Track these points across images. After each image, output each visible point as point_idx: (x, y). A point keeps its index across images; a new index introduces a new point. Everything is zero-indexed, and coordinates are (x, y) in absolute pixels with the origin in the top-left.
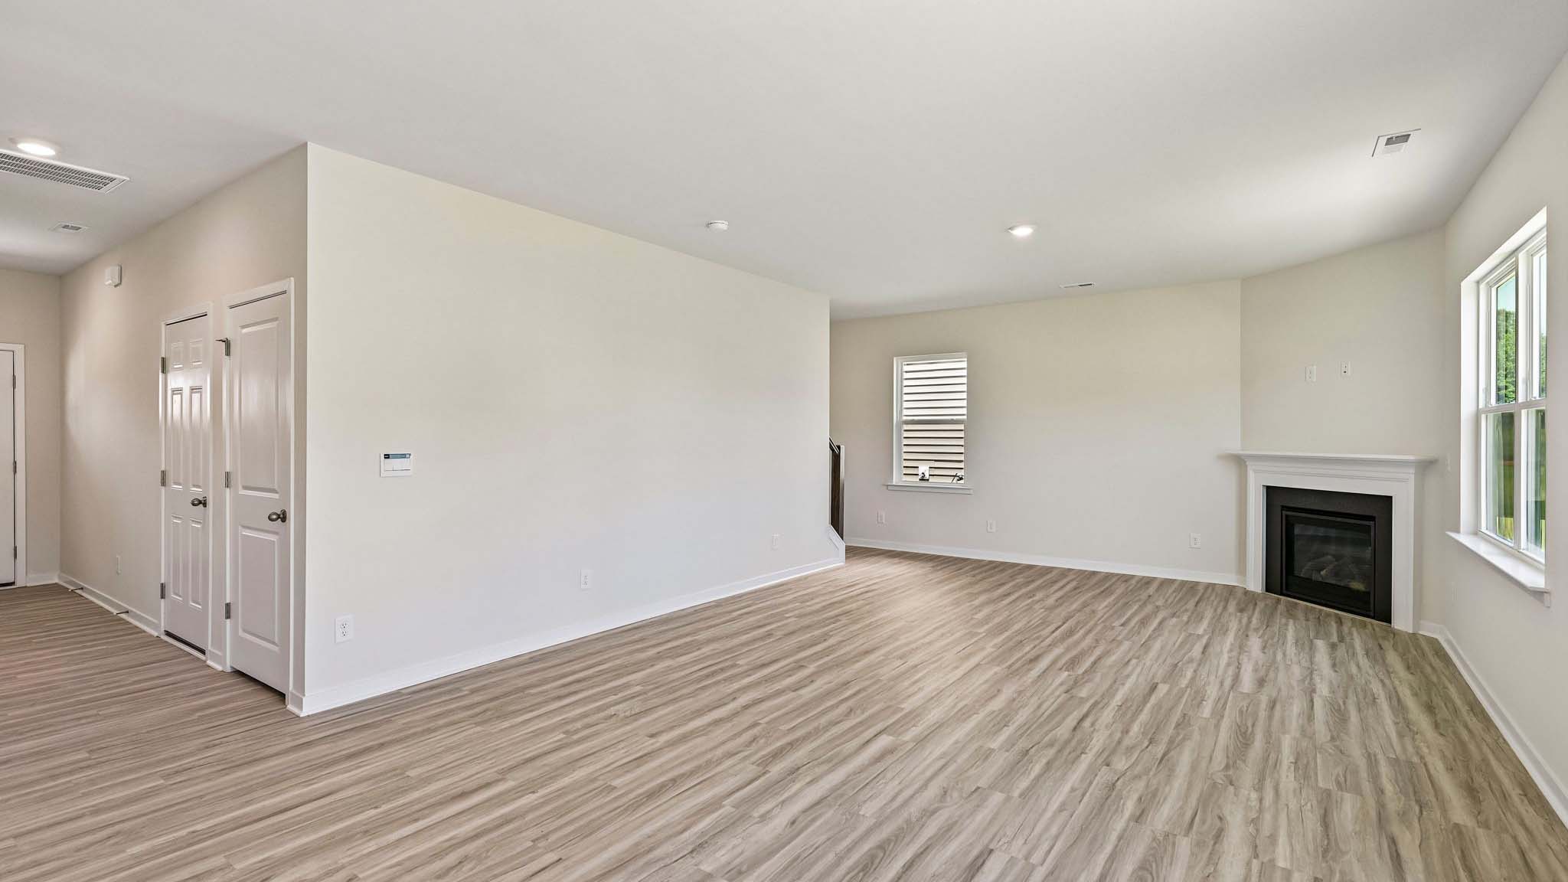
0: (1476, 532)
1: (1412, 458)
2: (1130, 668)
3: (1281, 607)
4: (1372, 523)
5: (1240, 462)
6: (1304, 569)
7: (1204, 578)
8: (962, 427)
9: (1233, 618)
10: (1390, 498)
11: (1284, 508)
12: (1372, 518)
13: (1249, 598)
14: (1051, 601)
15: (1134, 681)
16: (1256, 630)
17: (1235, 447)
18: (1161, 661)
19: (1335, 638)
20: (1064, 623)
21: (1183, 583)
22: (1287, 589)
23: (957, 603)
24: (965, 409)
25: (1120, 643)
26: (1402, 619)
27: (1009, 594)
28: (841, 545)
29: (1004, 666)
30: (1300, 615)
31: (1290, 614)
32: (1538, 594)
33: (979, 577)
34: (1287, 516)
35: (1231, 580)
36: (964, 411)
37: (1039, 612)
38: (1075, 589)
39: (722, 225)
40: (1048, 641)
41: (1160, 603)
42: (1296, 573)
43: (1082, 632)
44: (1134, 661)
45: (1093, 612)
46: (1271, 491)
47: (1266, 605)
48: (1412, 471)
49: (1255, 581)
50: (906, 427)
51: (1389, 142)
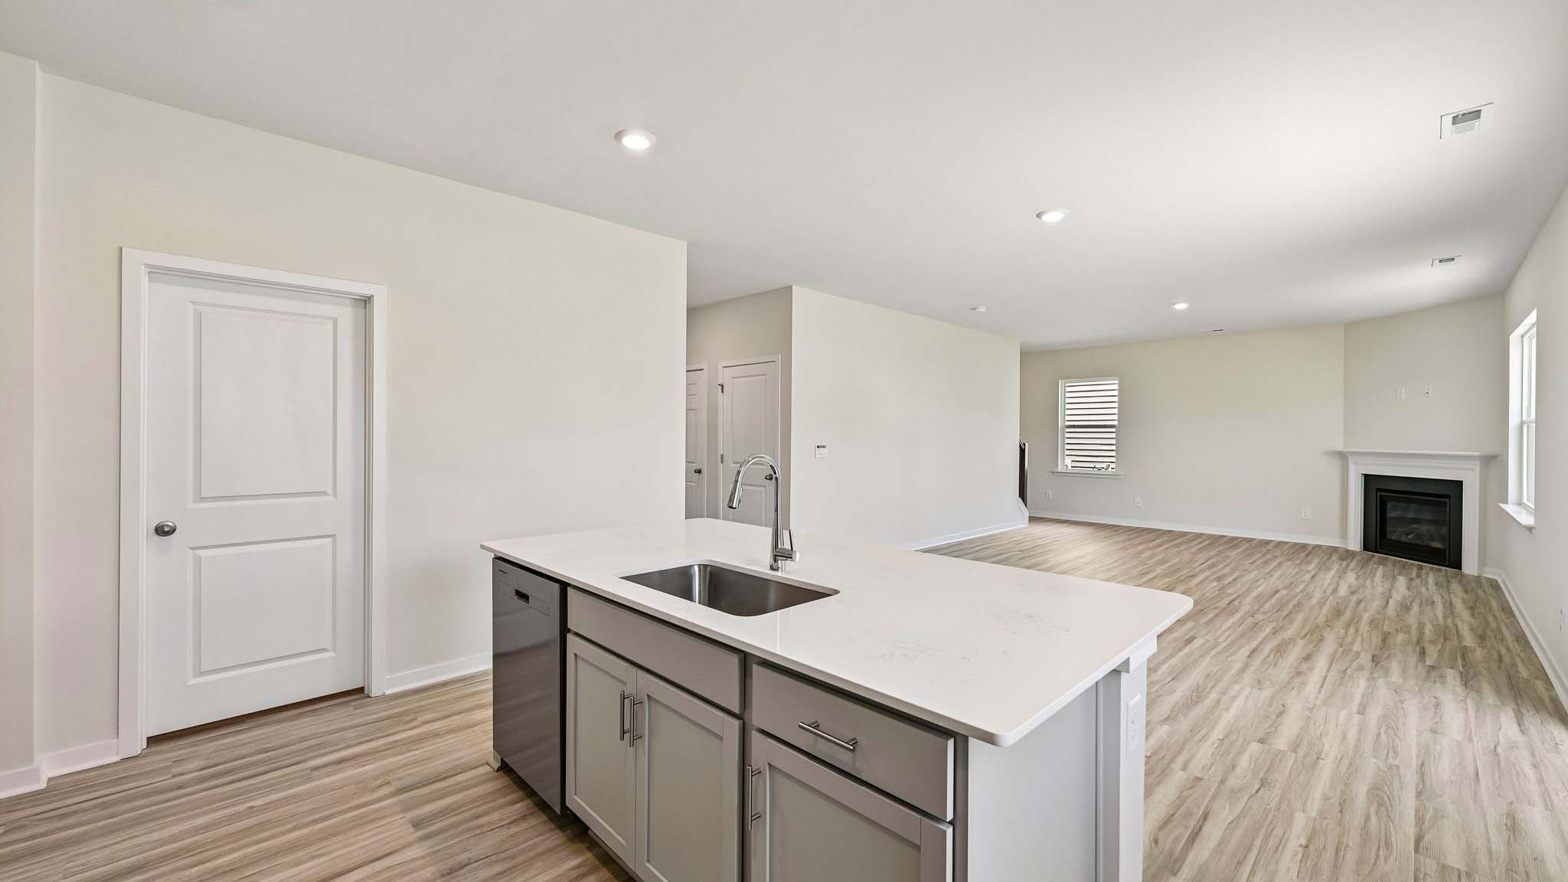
0: (1520, 504)
1: (1477, 454)
2: (1259, 583)
3: (1375, 559)
4: (1447, 500)
5: (1343, 457)
6: (1395, 534)
7: (1313, 541)
8: (1114, 430)
9: (1335, 563)
10: (1462, 482)
11: (1378, 490)
12: (1448, 497)
13: (1348, 555)
14: (1194, 549)
15: (1262, 588)
16: (1353, 570)
17: (1340, 447)
18: (1282, 580)
19: (1414, 575)
20: (1207, 561)
21: (1295, 544)
22: (1381, 548)
23: (1124, 548)
24: (1116, 416)
25: (1250, 572)
26: (1470, 564)
27: (1160, 546)
28: (1027, 514)
29: (1174, 578)
30: (1390, 564)
31: (1381, 562)
32: (1530, 529)
33: (1133, 536)
34: (1381, 496)
35: (1335, 542)
36: (1116, 417)
37: (1187, 556)
38: (1210, 544)
39: (982, 309)
40: (1197, 570)
41: (1278, 554)
42: (1388, 537)
43: (1222, 566)
44: (1262, 580)
45: (1227, 557)
46: (1368, 479)
47: (1363, 558)
48: (1478, 463)
49: (1355, 542)
50: (1067, 430)
51: (1441, 261)
